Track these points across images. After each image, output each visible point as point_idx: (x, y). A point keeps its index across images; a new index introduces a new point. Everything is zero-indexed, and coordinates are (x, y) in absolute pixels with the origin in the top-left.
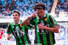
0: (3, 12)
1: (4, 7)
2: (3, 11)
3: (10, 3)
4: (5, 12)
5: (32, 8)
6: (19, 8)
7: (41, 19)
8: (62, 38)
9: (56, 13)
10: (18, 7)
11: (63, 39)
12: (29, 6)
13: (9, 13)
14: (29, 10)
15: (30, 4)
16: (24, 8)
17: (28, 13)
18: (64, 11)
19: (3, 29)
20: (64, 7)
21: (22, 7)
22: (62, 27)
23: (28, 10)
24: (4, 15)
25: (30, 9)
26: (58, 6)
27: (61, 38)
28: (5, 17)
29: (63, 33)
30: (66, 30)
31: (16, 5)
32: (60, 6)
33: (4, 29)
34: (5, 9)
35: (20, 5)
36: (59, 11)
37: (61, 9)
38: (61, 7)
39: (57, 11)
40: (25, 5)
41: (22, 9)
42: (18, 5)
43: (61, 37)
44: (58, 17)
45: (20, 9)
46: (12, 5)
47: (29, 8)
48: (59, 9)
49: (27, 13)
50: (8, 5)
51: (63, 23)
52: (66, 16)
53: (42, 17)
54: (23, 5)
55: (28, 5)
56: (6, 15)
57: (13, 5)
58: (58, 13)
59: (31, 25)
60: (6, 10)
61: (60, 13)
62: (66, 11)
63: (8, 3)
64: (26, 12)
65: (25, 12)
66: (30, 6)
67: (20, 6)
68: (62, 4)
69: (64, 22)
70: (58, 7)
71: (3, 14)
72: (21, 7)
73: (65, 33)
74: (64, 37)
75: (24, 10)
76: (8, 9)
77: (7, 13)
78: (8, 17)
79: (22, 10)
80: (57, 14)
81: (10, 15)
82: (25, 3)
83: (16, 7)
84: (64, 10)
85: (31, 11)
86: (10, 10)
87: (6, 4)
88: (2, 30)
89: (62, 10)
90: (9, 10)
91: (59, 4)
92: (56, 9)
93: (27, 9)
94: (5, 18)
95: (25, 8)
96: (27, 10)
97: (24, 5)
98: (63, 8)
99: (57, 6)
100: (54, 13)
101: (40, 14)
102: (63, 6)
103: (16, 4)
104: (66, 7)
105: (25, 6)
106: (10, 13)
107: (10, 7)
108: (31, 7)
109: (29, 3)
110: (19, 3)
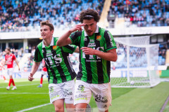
0: (14, 20)
1: (16, 11)
2: (15, 17)
3: (26, 4)
4: (17, 19)
5: (66, 13)
6: (43, 12)
7: (90, 36)
8: (121, 65)
9: (109, 20)
10: (40, 11)
11: (123, 67)
12: (61, 9)
13: (25, 21)
14: (61, 15)
15: (62, 5)
16: (52, 12)
17: (59, 21)
18: (124, 17)
19: (14, 50)
20: (123, 9)
21: (49, 11)
22: (121, 46)
23: (59, 16)
24: (15, 25)
25: (63, 13)
26: (113, 7)
27: (118, 66)
28: (17, 28)
29: (123, 55)
30: (128, 51)
31: (37, 7)
32: (116, 8)
33: (17, 51)
34: (17, 15)
35: (45, 7)
36: (115, 17)
37: (118, 13)
38: (118, 10)
39: (111, 16)
40: (54, 6)
41: (48, 13)
42: (40, 7)
43: (119, 64)
44: (113, 27)
45: (45, 14)
46: (30, 7)
47: (60, 11)
48: (115, 12)
49: (57, 21)
50: (23, 7)
51: (122, 38)
52: (128, 26)
53: (92, 33)
54: (50, 6)
55: (59, 6)
56: (19, 25)
57: (32, 8)
58: (113, 21)
59: (73, 46)
60: (18, 17)
61: (117, 20)
62: (127, 17)
63: (23, 4)
64: (55, 19)
65: (53, 18)
66: (63, 8)
67: (44, 9)
68: (120, 4)
69: (124, 36)
70: (113, 9)
71: (14, 23)
72: (47, 10)
73: (126, 56)
74: (124, 63)
75: (51, 16)
76: (23, 14)
77: (22, 21)
78: (24, 28)
79: (47, 16)
80: (111, 22)
81: (26, 25)
82: (53, 4)
83: (38, 9)
84: (123, 15)
85: (65, 18)
86: (26, 15)
87: (19, 5)
88: (13, 53)
89: (120, 15)
90: (25, 17)
91: (114, 5)
92: (109, 12)
93: (57, 13)
94: (17, 31)
95: (54, 12)
96: (57, 16)
97: (52, 6)
98: (121, 11)
99: (111, 7)
100: (106, 20)
101: (89, 28)
102: (121, 7)
103: (37, 5)
104: (128, 9)
105: (53, 9)
106: (27, 21)
107: (27, 11)
108: (64, 11)
109: (60, 3)
110: (43, 2)
